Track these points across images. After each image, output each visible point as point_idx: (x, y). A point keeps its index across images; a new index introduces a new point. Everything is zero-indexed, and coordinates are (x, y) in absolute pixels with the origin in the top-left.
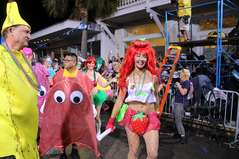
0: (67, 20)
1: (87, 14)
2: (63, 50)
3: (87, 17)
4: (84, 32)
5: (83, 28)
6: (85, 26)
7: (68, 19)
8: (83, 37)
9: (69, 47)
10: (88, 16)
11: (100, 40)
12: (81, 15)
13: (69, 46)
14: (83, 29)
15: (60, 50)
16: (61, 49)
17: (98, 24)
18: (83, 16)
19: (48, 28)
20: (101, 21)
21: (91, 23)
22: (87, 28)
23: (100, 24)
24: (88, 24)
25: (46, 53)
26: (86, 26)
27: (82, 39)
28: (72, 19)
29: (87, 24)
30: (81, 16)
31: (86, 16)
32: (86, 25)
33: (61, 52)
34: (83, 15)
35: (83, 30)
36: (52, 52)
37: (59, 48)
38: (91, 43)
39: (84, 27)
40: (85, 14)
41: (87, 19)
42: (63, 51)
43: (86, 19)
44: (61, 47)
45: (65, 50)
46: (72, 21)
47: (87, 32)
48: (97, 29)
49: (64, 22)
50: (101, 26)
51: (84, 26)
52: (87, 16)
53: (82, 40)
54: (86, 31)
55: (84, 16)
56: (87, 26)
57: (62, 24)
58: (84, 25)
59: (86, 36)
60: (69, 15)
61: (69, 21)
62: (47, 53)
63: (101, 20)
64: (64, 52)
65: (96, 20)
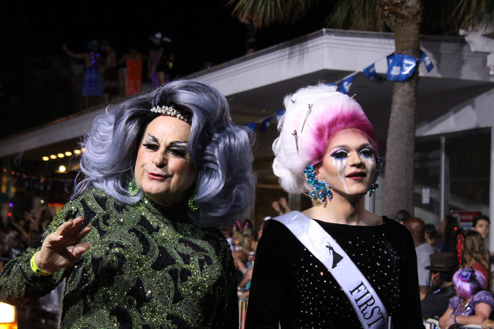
0: (321, 34)
1: (418, 6)
3: (419, 19)
4: (400, 91)
5: (395, 71)
6: (406, 61)
7: (324, 30)
8: (393, 115)
10: (419, 17)
11: (489, 129)
12: (386, 13)
14: (399, 79)
17: (473, 49)
18: (398, 15)
19: (230, 65)
20: (485, 36)
21: (440, 41)
22: (415, 71)
23: (487, 49)
24: (418, 56)
26: (408, 65)
27: (392, 125)
28: (347, 26)
29: (414, 53)
30: (388, 17)
31: (410, 17)
32: (410, 58)
34: (398, 10)
35: (397, 85)
38: (443, 140)
39: (402, 70)
40: (408, 7)
41: (417, 31)
43: (411, 30)
46: (344, 35)
47: (416, 91)
48: (469, 74)
49: (306, 40)
50: (489, 57)
51: (401, 64)
52: (418, 14)
53: (390, 131)
54: (412, 90)
55: (403, 17)
56: (418, 64)
57: (297, 48)
58: (402, 59)
59: (411, 111)
60: (331, 10)
61: (333, 37)
63: (488, 31)
65: (462, 32)
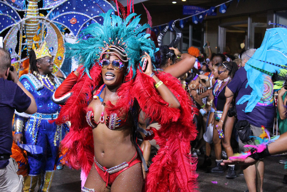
2: (253, 22)
9: (274, 16)
13: (275, 12)
15: (247, 23)
16: (247, 20)
25: (203, 30)
33: (247, 28)
36: (219, 28)
37: (245, 16)
42: (255, 24)
44: (250, 15)
45: (259, 23)
62: (205, 30)
64: (256, 28)
